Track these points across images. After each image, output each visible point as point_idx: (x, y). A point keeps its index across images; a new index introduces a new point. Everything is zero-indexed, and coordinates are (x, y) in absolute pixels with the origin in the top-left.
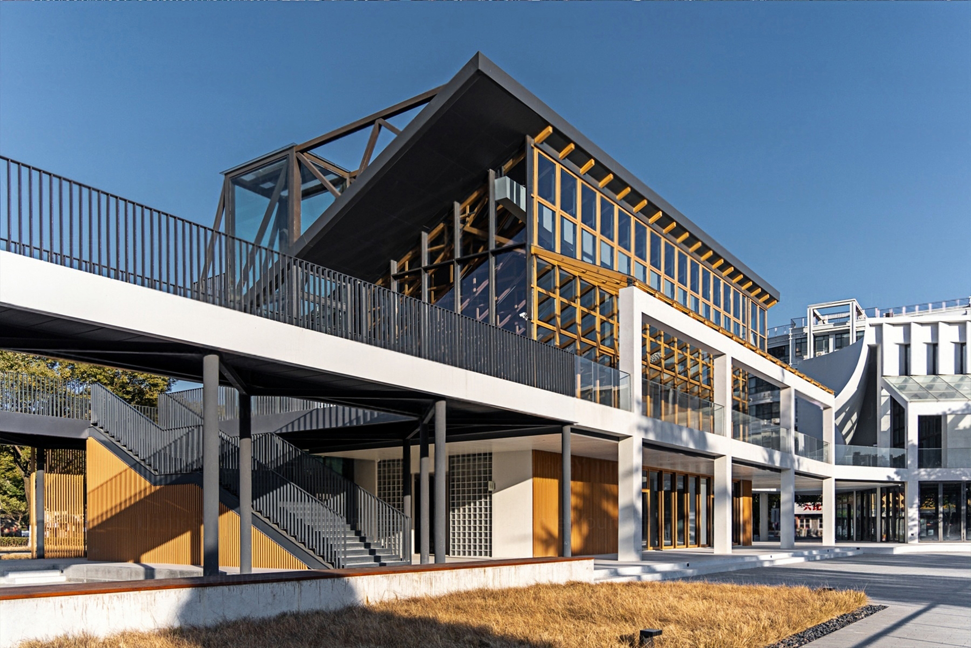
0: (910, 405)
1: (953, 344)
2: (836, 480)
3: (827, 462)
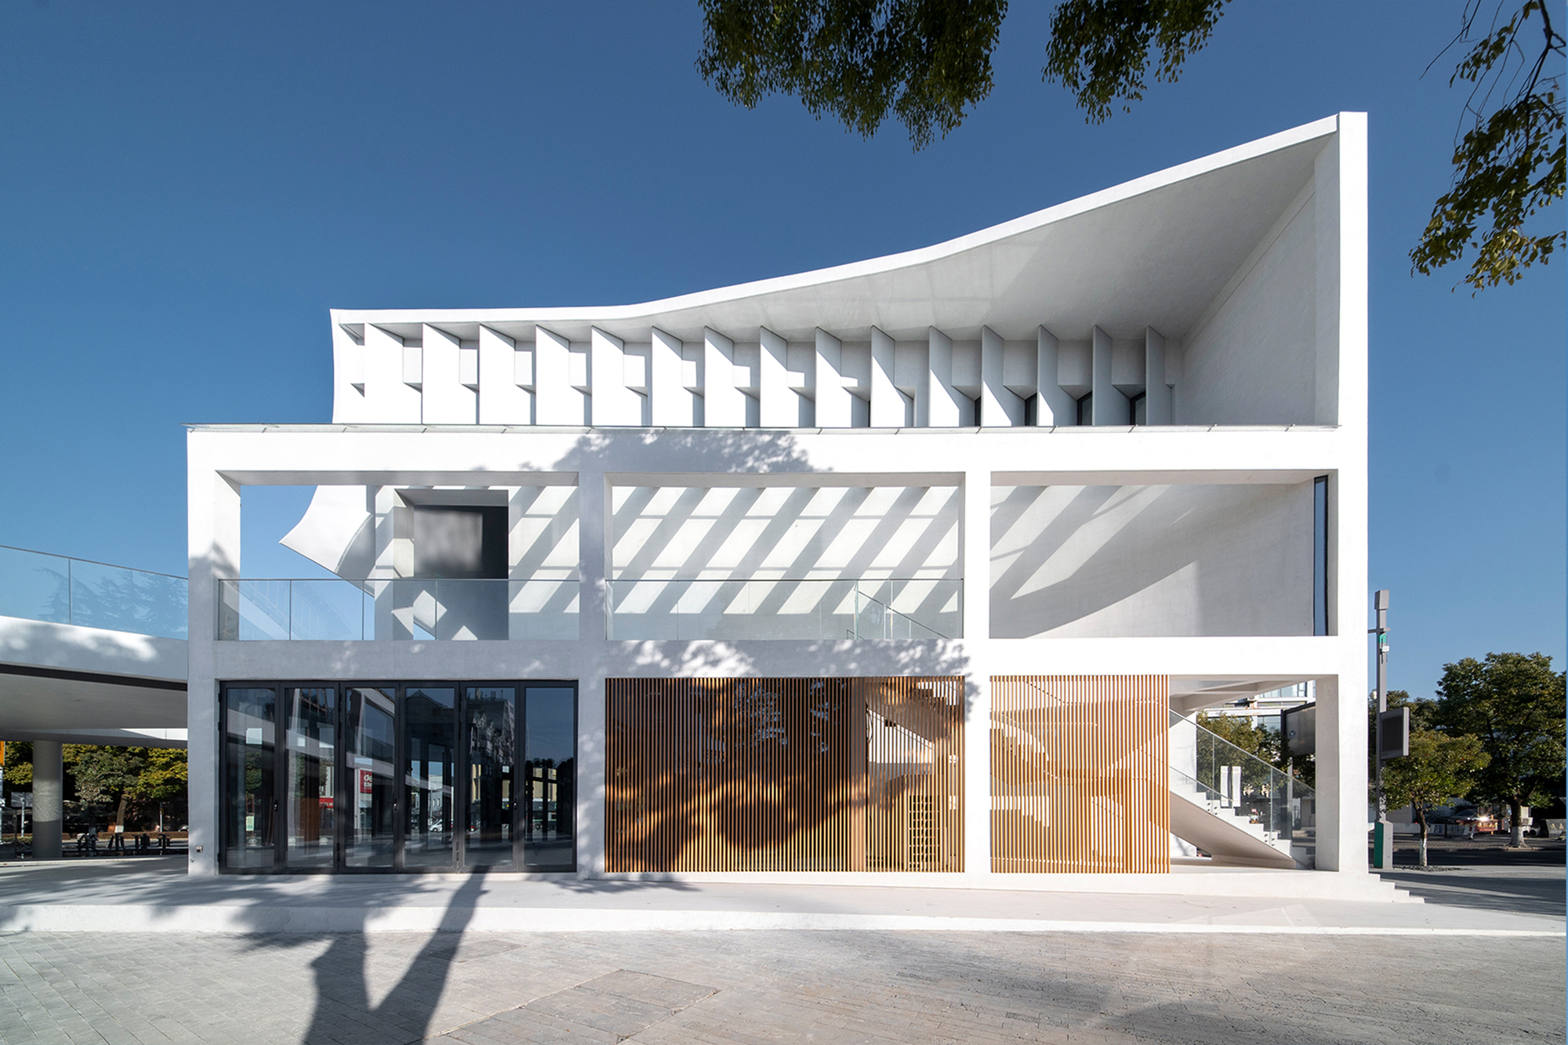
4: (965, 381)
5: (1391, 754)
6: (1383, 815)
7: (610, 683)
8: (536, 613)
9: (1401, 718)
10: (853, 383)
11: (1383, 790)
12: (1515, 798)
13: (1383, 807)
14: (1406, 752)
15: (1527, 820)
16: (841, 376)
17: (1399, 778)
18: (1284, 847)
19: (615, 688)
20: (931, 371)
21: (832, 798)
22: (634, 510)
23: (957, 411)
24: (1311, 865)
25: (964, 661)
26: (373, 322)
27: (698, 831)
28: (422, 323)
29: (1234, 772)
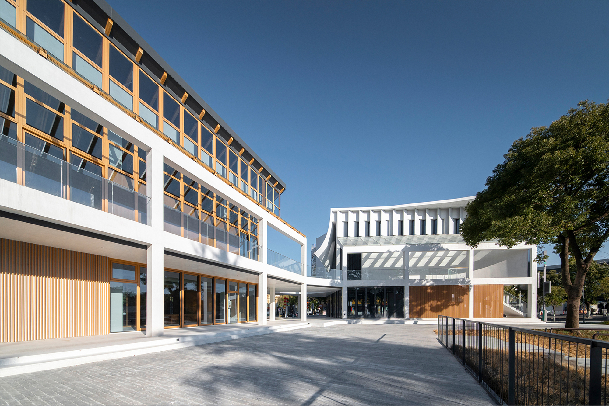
0: (344, 247)
1: (365, 222)
2: (308, 285)
3: (303, 275)
4: (456, 217)
5: (547, 293)
6: (545, 308)
7: (410, 287)
8: (367, 268)
9: (549, 284)
10: (432, 218)
11: (545, 302)
12: (588, 303)
13: (545, 306)
14: (550, 292)
15: (597, 309)
16: (430, 216)
17: (548, 298)
18: (522, 314)
19: (411, 287)
20: (450, 217)
21: (449, 304)
22: (412, 256)
23: (453, 222)
24: (527, 317)
25: (470, 281)
26: (339, 210)
27: (427, 310)
28: (348, 211)
29: (507, 297)
